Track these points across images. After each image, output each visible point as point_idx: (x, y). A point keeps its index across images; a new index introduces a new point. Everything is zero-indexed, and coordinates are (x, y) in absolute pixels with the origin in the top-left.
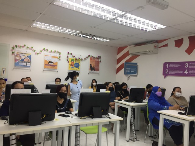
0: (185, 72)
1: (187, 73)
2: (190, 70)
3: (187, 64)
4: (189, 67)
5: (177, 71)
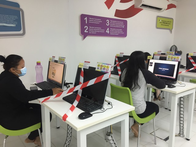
0: (107, 32)
1: (108, 32)
2: (111, 29)
3: (108, 21)
4: (110, 25)
5: (99, 30)
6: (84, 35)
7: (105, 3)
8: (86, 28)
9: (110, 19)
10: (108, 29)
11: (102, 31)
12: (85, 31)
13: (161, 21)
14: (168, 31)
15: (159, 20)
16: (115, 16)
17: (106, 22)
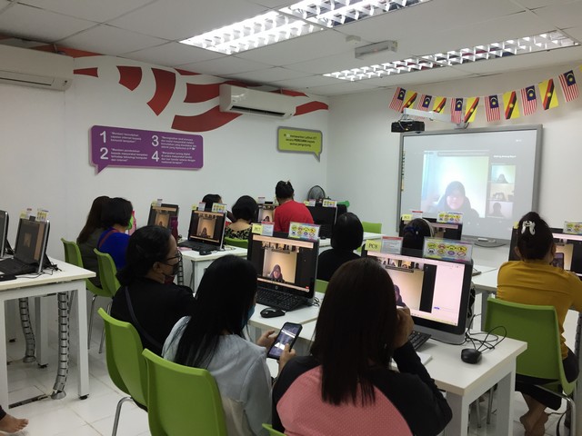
0: (153, 158)
1: (157, 159)
2: (164, 153)
3: (155, 138)
4: (160, 145)
5: (134, 154)
6: (99, 163)
7: (149, 104)
8: (104, 151)
9: (160, 134)
10: (157, 152)
11: (144, 157)
12: (102, 157)
13: (288, 136)
14: (312, 156)
15: (285, 135)
16: (173, 127)
17: (152, 140)
